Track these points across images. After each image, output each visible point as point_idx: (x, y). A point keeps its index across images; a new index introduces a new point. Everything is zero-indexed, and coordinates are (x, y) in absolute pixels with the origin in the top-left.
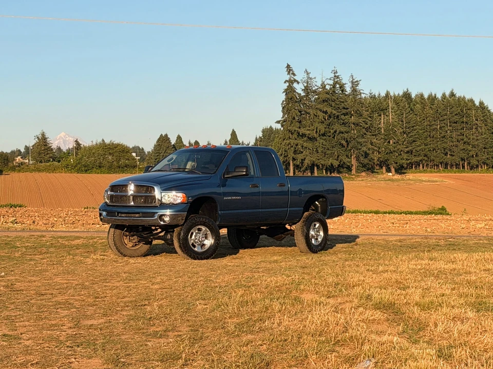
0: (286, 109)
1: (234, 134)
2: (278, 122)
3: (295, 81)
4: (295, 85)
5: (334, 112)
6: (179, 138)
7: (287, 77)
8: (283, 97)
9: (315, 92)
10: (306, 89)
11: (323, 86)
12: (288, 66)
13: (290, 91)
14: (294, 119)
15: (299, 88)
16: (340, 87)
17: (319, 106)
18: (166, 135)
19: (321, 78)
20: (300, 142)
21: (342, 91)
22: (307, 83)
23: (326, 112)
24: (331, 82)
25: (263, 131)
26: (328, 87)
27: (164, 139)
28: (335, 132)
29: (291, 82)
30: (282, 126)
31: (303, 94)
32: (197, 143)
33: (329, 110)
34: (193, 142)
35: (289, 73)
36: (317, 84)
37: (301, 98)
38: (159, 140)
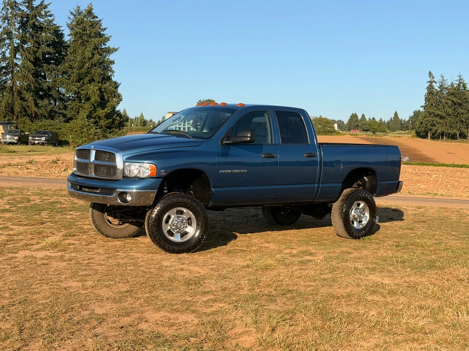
0: (427, 99)
1: (396, 114)
2: (422, 107)
3: (434, 81)
4: (434, 84)
5: (459, 101)
6: (363, 115)
7: (429, 79)
8: (426, 91)
9: (446, 88)
10: (440, 87)
11: (452, 85)
12: (430, 73)
13: (430, 88)
14: (432, 105)
15: (436, 86)
16: (463, 86)
17: (449, 97)
18: (356, 114)
19: (451, 80)
20: (436, 119)
21: (464, 88)
22: (442, 83)
23: (452, 101)
24: (458, 83)
25: (415, 112)
26: (455, 86)
27: (354, 116)
28: (459, 113)
29: (431, 82)
30: (424, 109)
31: (439, 90)
32: (374, 119)
33: (455, 100)
34: (371, 118)
35: (430, 77)
36: (448, 84)
37: (438, 92)
38: (351, 116)
